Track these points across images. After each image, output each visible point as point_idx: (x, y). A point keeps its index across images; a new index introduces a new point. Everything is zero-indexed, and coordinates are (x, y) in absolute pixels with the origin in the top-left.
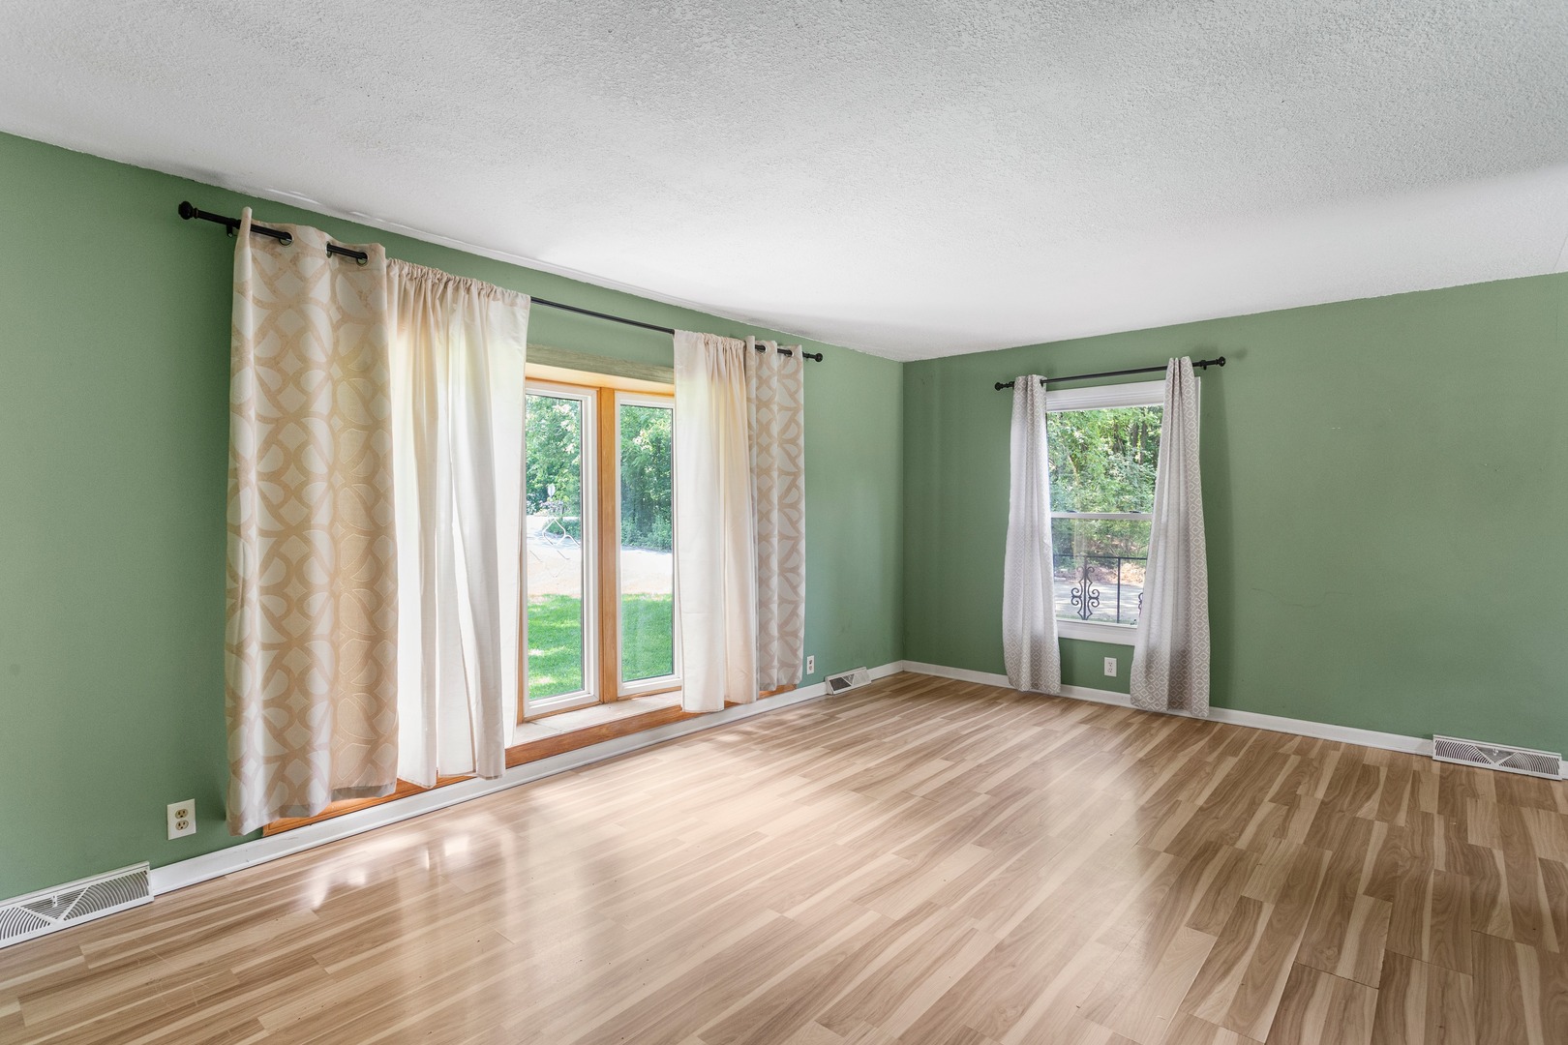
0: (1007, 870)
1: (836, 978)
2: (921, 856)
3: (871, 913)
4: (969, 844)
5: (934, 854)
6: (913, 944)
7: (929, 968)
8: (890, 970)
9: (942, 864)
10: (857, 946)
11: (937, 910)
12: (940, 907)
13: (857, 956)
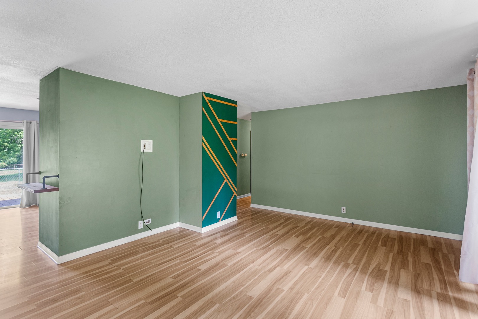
0: (244, 285)
1: (288, 255)
2: (274, 290)
3: (285, 268)
4: (255, 297)
5: (270, 290)
6: (273, 262)
7: (270, 258)
8: (277, 257)
9: (266, 287)
10: (286, 261)
11: (268, 270)
12: (267, 271)
13: (286, 259)
